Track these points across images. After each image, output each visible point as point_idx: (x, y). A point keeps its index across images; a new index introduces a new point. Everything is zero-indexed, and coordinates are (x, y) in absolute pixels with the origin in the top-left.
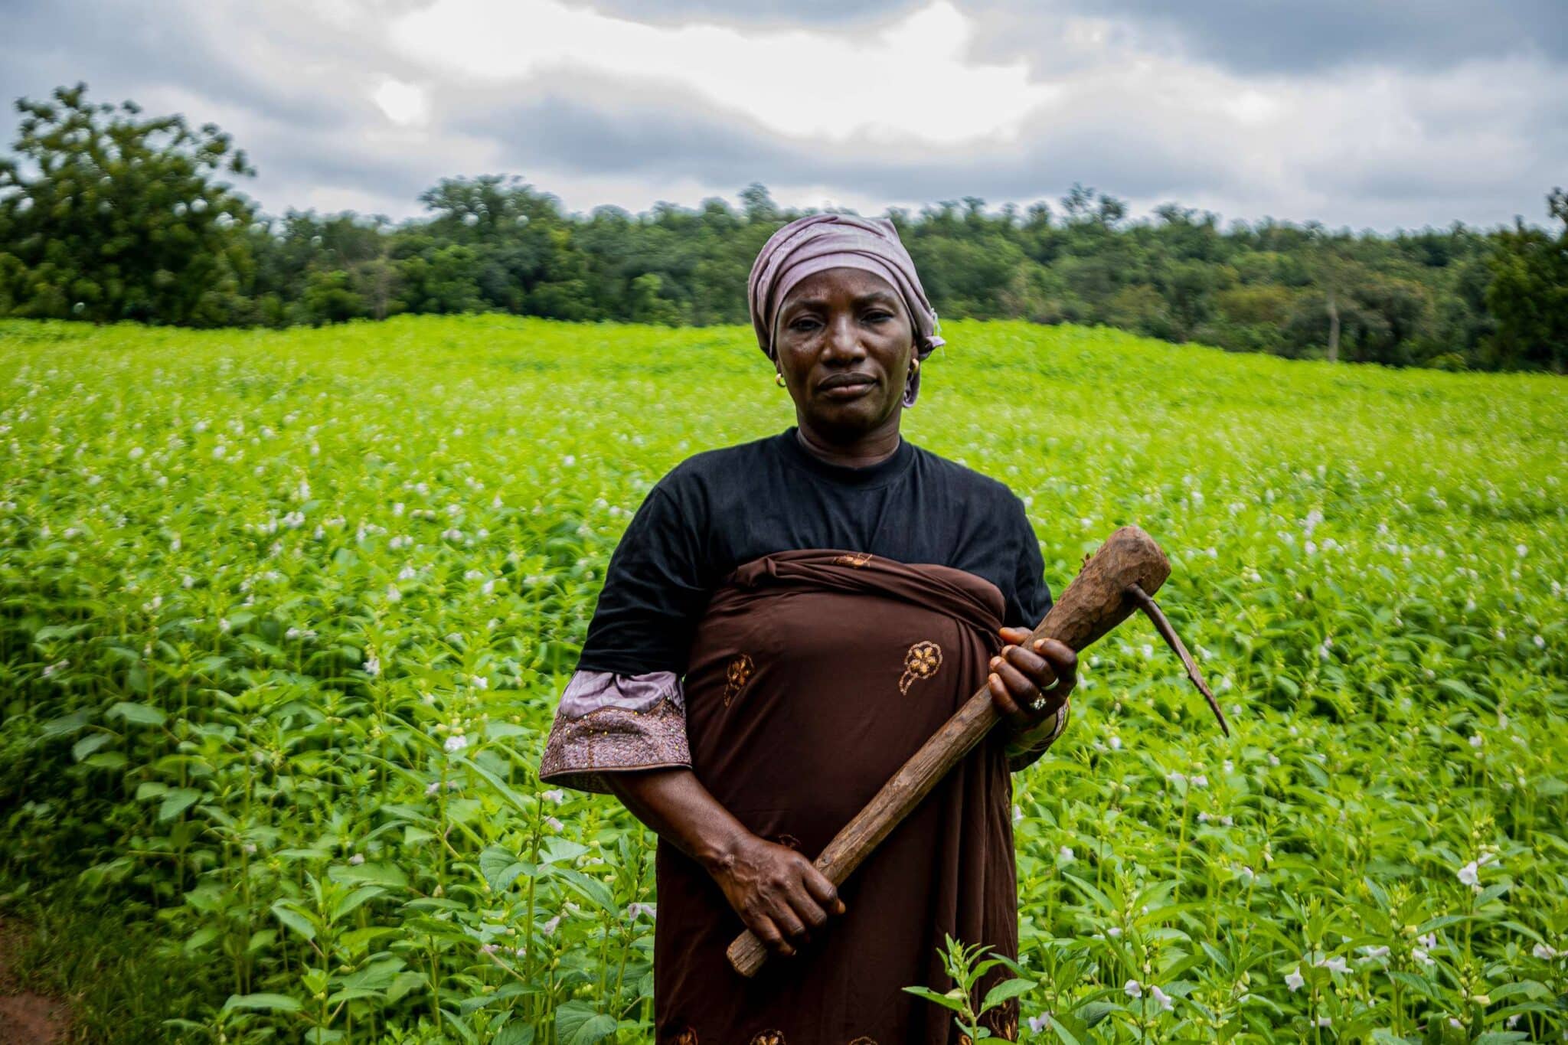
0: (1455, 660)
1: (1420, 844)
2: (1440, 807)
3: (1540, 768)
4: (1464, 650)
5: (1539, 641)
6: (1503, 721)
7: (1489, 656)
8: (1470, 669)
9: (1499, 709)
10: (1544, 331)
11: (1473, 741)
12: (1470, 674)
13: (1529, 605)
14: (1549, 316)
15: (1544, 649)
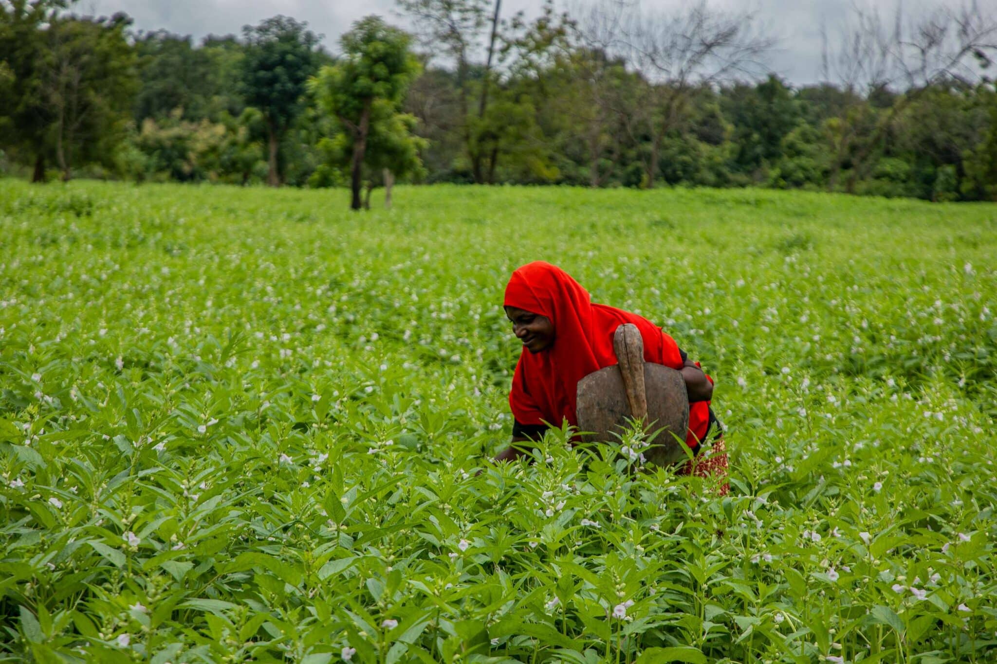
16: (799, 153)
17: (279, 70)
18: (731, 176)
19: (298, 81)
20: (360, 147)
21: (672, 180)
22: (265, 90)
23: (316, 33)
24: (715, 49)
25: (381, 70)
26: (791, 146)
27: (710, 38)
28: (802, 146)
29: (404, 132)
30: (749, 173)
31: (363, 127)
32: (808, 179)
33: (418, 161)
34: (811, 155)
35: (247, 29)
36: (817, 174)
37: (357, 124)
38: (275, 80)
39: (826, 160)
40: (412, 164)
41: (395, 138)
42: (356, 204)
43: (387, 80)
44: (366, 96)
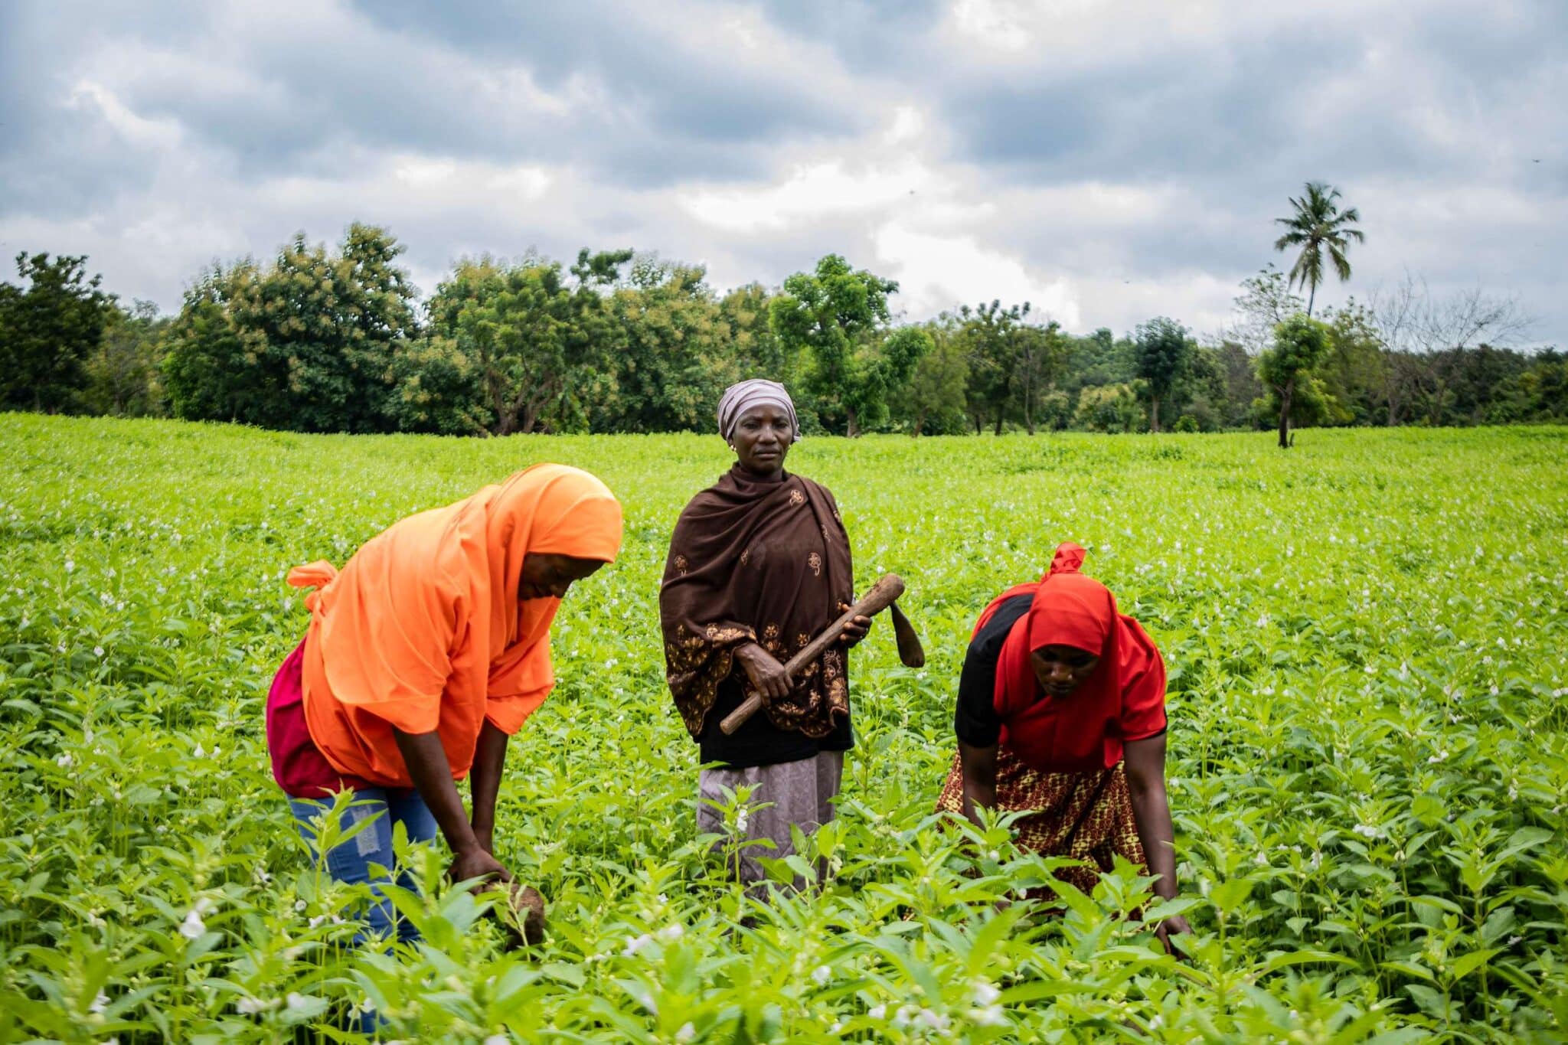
0: (18, 680)
1: (19, 882)
2: (35, 837)
3: (134, 779)
4: (27, 667)
5: (99, 651)
6: (89, 735)
7: (48, 670)
8: (32, 686)
9: (85, 725)
10: (25, 376)
11: (62, 761)
12: (33, 691)
13: (84, 618)
14: (27, 363)
15: (103, 658)
16: (1504, 398)
17: (1162, 353)
18: (1453, 415)
19: (1173, 359)
20: (1286, 405)
21: (1409, 420)
22: (1151, 367)
23: (1186, 327)
24: (1485, 326)
25: (1304, 349)
26: (1498, 393)
27: (1482, 319)
28: (1504, 392)
29: (1319, 393)
30: (1469, 413)
31: (1289, 389)
32: (1512, 417)
33: (1327, 410)
34: (1513, 400)
35: (1139, 326)
36: (1520, 413)
37: (1284, 387)
38: (1159, 360)
39: (1526, 404)
40: (1323, 412)
41: (1313, 396)
42: (1283, 443)
43: (1309, 356)
44: (1292, 369)
